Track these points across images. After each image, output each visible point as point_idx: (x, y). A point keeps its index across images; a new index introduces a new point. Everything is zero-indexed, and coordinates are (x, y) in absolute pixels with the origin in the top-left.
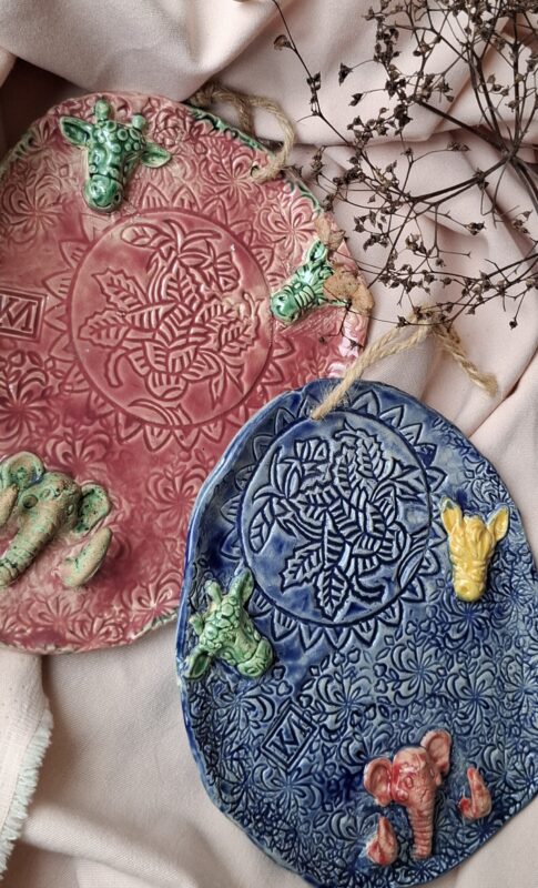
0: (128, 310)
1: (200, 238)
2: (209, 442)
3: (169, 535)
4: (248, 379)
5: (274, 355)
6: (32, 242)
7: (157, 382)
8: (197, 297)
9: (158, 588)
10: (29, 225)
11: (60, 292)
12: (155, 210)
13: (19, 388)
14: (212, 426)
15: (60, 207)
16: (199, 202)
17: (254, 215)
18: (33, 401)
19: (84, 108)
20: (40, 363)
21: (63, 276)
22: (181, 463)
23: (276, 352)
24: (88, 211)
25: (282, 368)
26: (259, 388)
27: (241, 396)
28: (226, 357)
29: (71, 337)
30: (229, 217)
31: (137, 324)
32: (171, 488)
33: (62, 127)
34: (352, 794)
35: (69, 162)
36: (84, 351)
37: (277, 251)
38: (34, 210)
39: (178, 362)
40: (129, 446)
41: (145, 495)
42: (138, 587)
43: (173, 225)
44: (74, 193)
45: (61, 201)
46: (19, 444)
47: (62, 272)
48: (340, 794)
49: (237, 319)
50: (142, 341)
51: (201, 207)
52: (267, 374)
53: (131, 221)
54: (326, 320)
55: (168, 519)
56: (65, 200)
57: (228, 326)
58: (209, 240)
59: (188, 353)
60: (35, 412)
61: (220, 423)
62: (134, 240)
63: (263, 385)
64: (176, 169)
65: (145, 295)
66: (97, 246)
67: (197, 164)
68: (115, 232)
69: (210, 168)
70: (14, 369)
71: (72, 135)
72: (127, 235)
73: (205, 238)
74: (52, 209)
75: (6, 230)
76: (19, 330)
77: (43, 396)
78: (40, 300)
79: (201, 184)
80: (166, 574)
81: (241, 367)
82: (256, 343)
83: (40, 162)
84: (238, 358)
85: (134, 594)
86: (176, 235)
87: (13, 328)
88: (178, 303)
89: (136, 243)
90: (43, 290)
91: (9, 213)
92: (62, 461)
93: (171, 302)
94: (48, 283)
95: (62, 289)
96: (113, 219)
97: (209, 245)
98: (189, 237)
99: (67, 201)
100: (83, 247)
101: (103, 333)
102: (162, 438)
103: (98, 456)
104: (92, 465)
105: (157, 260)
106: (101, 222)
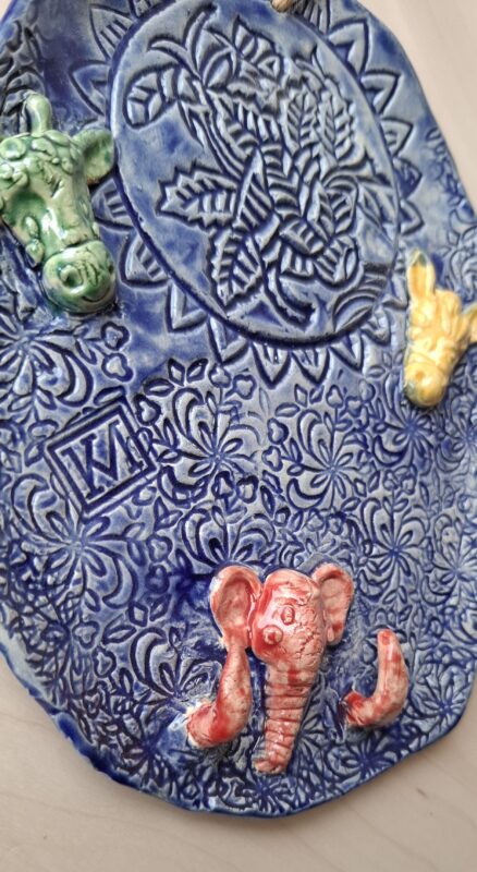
34: (186, 610)
48: (164, 600)
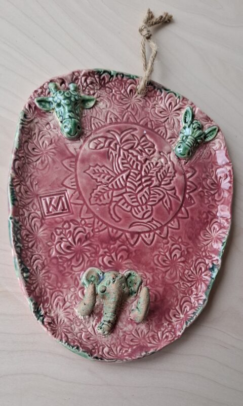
0: (108, 182)
1: (127, 133)
2: (174, 231)
3: (175, 281)
4: (180, 194)
5: (187, 177)
6: (48, 166)
7: (137, 212)
8: (138, 163)
9: (181, 307)
10: (43, 159)
11: (72, 186)
12: (99, 128)
13: (74, 239)
14: (172, 222)
15: (54, 144)
16: (119, 117)
17: (149, 113)
18: (83, 243)
19: (44, 90)
20: (78, 223)
21: (70, 177)
22: (165, 246)
23: (188, 175)
24: (68, 141)
25: (194, 182)
26: (187, 196)
27: (180, 203)
28: (165, 187)
29: (87, 206)
30: (137, 119)
31: (115, 187)
32: (166, 259)
33: (37, 104)
35: (49, 121)
36: (96, 209)
37: (167, 126)
38: (42, 151)
39: (143, 198)
40: (137, 247)
41: (155, 267)
42: (171, 311)
43: (111, 132)
44: (58, 135)
45: (53, 141)
46: (85, 265)
47: (69, 176)
49: (162, 166)
50: (122, 194)
51: (121, 119)
52: (188, 187)
53: (90, 138)
54: (205, 151)
55: (171, 274)
56: (54, 141)
57: (159, 171)
58: (132, 133)
59: (146, 192)
60: (86, 248)
61: (175, 220)
62: (96, 148)
63: (189, 193)
64: (101, 105)
65: (113, 171)
66: (80, 157)
67: (110, 99)
68: (85, 146)
69: (117, 98)
70: (67, 231)
71: (44, 106)
72: (92, 145)
73: (130, 132)
74: (51, 147)
75: (33, 166)
76: (61, 211)
77: (87, 238)
78: (64, 193)
79: (116, 107)
80: (181, 299)
81: (174, 188)
82: (176, 174)
83: (35, 126)
84: (171, 185)
85: (171, 315)
86: (115, 136)
87: (58, 212)
88: (130, 170)
89: (98, 148)
90: (64, 188)
91: (31, 156)
92: (109, 265)
93: (127, 170)
94: (65, 183)
95: (73, 184)
96: (82, 141)
97: (133, 135)
98: (122, 136)
99: (56, 141)
100: (74, 160)
101: (101, 198)
102: (151, 238)
103: (125, 257)
104: (124, 263)
105: (111, 153)
106: (77, 145)
